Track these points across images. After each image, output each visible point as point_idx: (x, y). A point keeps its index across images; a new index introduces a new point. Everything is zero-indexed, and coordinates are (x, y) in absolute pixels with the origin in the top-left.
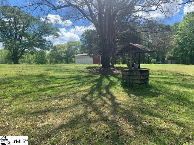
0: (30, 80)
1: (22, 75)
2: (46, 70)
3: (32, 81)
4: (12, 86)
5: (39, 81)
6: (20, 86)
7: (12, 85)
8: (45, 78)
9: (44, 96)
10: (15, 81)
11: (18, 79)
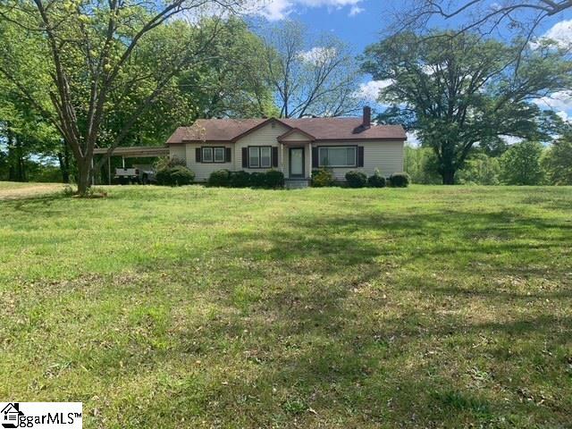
0: (464, 224)
1: (451, 212)
2: (523, 202)
3: (470, 226)
4: (419, 234)
5: (488, 229)
6: (436, 234)
7: (420, 231)
8: (508, 222)
9: (483, 262)
10: (429, 224)
11: (437, 219)
